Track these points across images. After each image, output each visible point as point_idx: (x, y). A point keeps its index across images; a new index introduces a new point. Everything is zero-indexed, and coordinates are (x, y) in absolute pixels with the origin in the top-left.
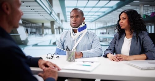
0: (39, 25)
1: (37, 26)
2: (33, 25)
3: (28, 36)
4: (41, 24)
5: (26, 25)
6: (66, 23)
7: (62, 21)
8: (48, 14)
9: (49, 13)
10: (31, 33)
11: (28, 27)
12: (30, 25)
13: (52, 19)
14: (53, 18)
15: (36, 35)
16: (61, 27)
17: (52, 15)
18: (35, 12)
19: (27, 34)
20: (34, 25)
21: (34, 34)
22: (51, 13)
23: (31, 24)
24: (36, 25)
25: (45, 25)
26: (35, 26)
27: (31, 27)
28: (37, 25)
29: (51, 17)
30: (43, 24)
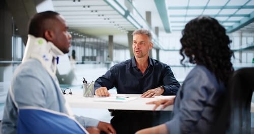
0: (102, 41)
1: (97, 43)
2: (88, 40)
3: (74, 66)
4: (107, 39)
5: (74, 41)
6: (168, 35)
7: (157, 30)
8: (120, 16)
9: (123, 13)
10: (84, 58)
11: (78, 45)
12: (83, 40)
13: (132, 26)
14: (132, 24)
15: (95, 63)
16: (154, 46)
17: (129, 18)
18: (99, 16)
19: (74, 62)
20: (92, 40)
21: (90, 62)
22: (127, 13)
23: (85, 38)
24: (96, 40)
25: (115, 40)
26: (93, 43)
27: (84, 45)
28: (99, 41)
29: (128, 23)
30: (111, 37)
